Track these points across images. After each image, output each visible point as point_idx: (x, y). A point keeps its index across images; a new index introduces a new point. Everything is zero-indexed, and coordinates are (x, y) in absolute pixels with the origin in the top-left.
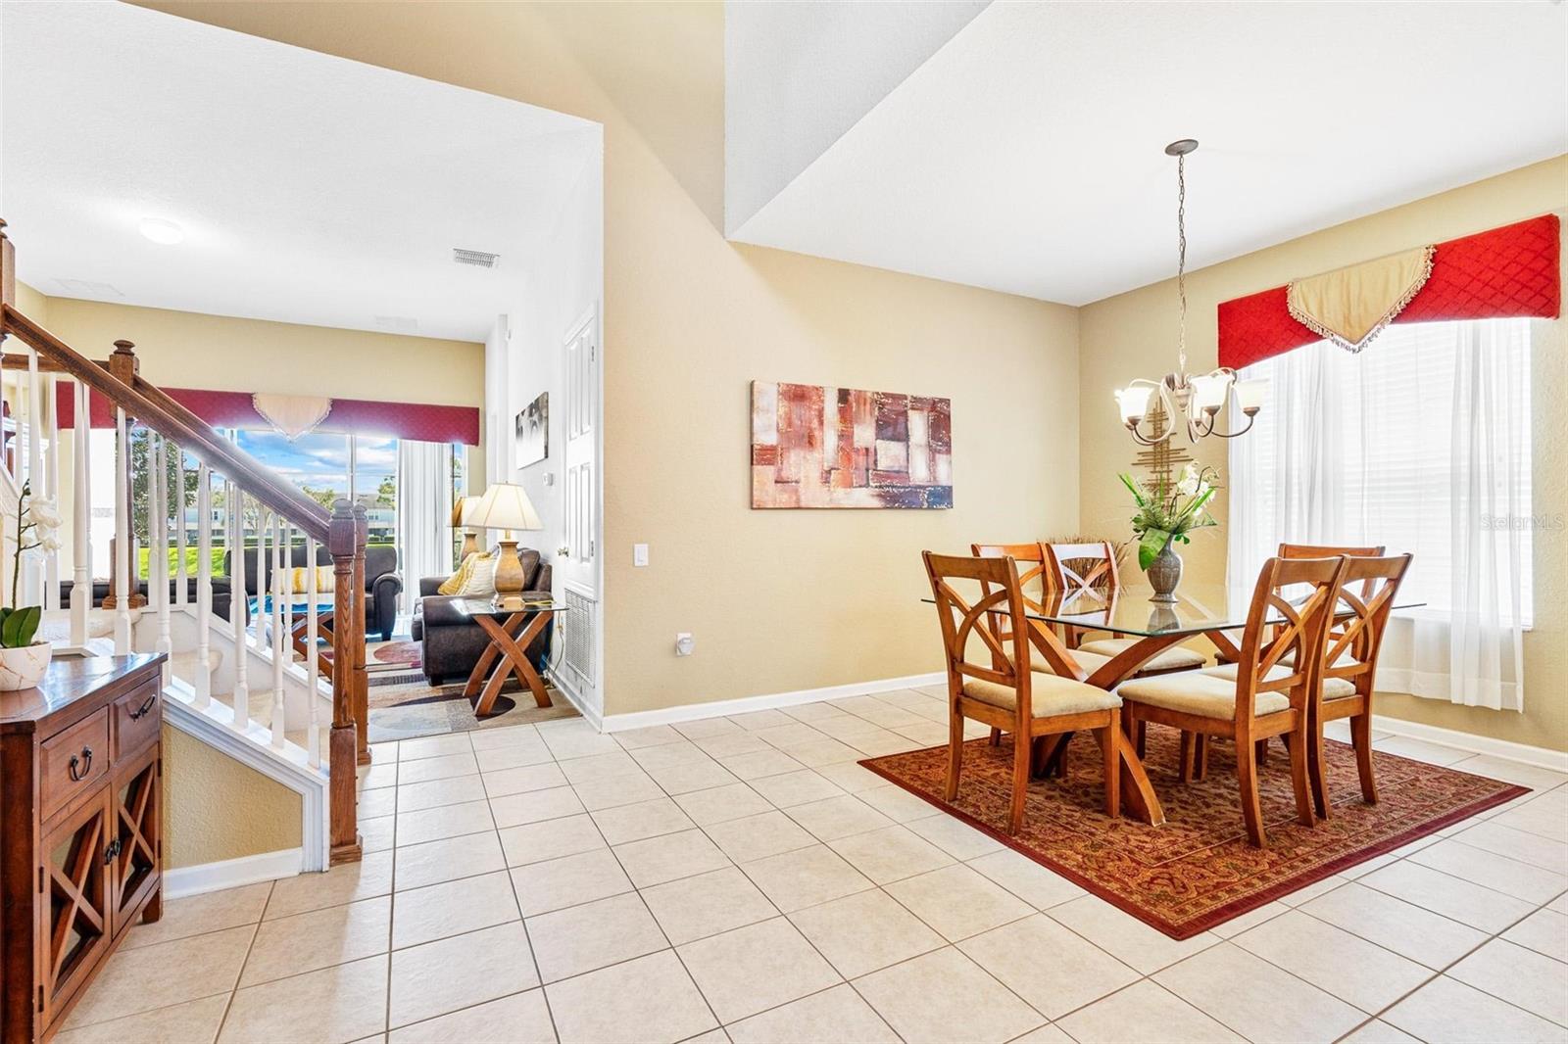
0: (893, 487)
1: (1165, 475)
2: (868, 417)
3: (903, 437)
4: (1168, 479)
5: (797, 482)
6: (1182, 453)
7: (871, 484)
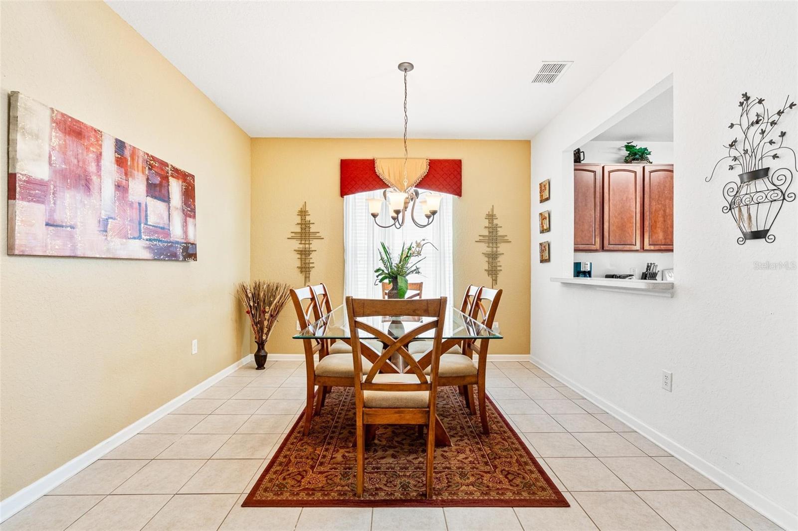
0: (160, 241)
1: (307, 246)
2: (140, 174)
3: (166, 199)
4: (309, 248)
5: (72, 227)
6: (318, 235)
7: (143, 236)
